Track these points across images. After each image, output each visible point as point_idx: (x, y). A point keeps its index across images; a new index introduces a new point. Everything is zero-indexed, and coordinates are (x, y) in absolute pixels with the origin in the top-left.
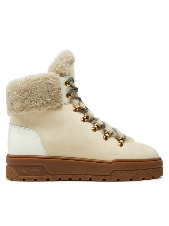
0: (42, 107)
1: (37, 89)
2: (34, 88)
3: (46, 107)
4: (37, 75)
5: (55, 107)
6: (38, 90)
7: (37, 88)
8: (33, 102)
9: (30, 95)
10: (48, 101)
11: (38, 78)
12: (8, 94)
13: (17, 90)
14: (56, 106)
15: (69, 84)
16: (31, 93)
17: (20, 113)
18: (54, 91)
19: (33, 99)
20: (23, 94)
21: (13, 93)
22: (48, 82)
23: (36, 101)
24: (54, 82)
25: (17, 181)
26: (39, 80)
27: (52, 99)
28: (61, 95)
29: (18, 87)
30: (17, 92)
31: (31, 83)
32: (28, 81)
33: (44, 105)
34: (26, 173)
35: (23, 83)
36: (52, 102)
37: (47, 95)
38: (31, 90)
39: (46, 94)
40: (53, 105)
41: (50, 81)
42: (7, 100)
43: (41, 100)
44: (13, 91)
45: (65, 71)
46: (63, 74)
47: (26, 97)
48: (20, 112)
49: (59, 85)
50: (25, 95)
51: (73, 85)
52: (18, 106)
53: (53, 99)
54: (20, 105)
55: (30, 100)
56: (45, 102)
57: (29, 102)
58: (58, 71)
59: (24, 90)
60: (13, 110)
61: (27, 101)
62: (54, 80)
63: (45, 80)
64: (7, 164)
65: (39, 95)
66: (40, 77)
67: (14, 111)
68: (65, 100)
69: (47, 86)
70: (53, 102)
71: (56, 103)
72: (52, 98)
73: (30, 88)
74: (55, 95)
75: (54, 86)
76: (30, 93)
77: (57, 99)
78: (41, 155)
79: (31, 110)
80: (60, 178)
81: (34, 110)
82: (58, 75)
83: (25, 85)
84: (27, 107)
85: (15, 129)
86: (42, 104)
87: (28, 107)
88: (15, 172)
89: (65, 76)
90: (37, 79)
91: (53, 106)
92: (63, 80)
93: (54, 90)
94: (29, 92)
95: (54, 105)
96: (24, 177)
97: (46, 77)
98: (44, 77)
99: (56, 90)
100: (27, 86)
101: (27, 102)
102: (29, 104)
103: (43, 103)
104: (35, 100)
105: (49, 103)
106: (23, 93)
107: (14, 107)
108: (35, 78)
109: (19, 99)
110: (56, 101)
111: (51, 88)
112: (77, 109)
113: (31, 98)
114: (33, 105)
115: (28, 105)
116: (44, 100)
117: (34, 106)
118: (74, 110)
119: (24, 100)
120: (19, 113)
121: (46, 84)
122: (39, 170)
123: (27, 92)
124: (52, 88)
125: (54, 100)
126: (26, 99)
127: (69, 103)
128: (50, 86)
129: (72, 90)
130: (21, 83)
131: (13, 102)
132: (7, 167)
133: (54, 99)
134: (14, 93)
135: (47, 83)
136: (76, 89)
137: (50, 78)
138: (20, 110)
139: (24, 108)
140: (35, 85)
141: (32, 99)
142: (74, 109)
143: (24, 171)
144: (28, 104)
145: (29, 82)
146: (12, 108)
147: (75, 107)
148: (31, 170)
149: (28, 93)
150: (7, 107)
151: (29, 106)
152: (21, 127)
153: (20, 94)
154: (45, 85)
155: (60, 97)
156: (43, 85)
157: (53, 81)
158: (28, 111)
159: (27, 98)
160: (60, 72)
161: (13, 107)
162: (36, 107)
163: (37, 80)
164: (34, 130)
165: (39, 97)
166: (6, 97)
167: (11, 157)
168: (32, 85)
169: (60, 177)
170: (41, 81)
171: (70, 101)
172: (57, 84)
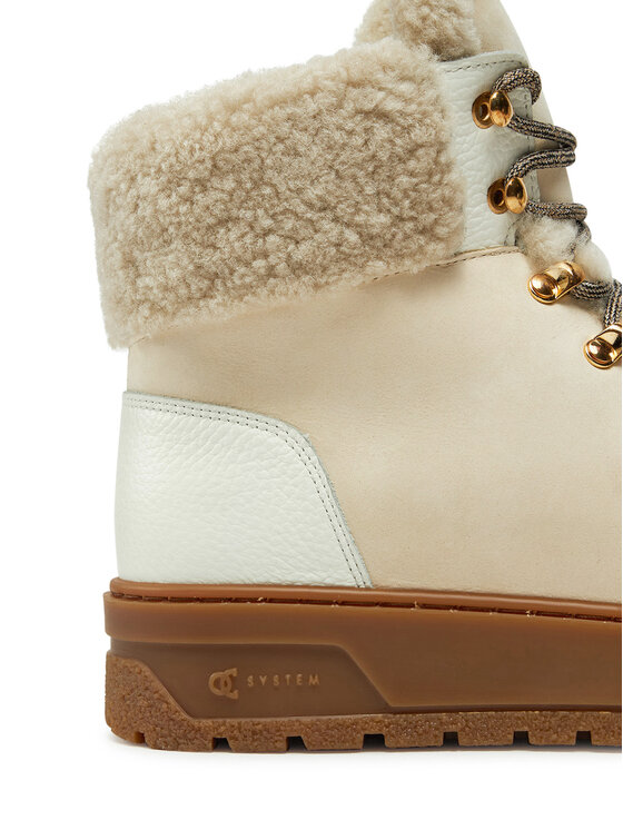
0: (334, 269)
1: (297, 154)
2: (281, 147)
3: (363, 266)
4: (296, 68)
5: (415, 269)
6: (305, 164)
7: (301, 149)
8: (272, 238)
9: (249, 198)
10: (375, 231)
11: (307, 84)
12: (105, 203)
13: (159, 170)
14: (425, 265)
15: (502, 105)
16: (257, 185)
17: (188, 319)
18: (412, 164)
19: (273, 217)
20: (204, 189)
21: (133, 192)
22: (369, 106)
23: (294, 229)
24: (408, 101)
25: (176, 747)
26: (312, 94)
27: (401, 219)
28: (455, 190)
29: (167, 149)
30: (163, 179)
31: (253, 122)
32: (233, 108)
33: (347, 257)
34: (235, 695)
35: (203, 121)
36: (400, 236)
37: (369, 190)
38: (256, 165)
39: (362, 180)
40: (402, 257)
41: (381, 95)
42: (99, 243)
43: (326, 225)
44: (133, 179)
45: (455, 20)
46: (449, 42)
47: (227, 210)
48: (192, 310)
49: (436, 116)
50: (214, 195)
51: (537, 112)
52: (174, 274)
53: (407, 213)
54: (185, 261)
55: (252, 228)
56: (352, 237)
57: (248, 239)
58: (418, 23)
59: (209, 164)
60: (141, 302)
61: (232, 236)
62: (405, 87)
63: (354, 92)
64: (114, 643)
65: (312, 193)
66: (315, 79)
67: (146, 313)
68: (482, 223)
69: (366, 130)
70: (407, 237)
71: (422, 240)
72: (395, 211)
73: (254, 153)
74: (415, 190)
75: (408, 129)
76: (249, 185)
77: (433, 216)
78: (329, 581)
79: (263, 292)
80: (452, 728)
81: (281, 288)
82: (425, 51)
83: (217, 136)
84: (232, 272)
85: (159, 418)
86: (333, 250)
87: (242, 270)
88: (164, 690)
89: (466, 54)
90: (300, 95)
91: (408, 262)
92: (458, 83)
93: (412, 152)
94: (244, 177)
95: (412, 255)
96: (224, 726)
97: (356, 75)
98: (344, 75)
99: (421, 152)
100: (228, 141)
101: (231, 240)
102: (248, 256)
103: (338, 245)
104: (289, 224)
105: (379, 244)
106: (202, 185)
107: (148, 281)
108: (280, 89)
109: (179, 224)
110: (423, 232)
111: (388, 146)
112: (555, 282)
113: (260, 212)
114: (272, 260)
115: (239, 260)
116: (348, 225)
117: (281, 268)
118: (536, 292)
119: (209, 227)
120: (186, 320)
121: (359, 118)
122: (314, 681)
123: (231, 177)
124: (398, 141)
125: (410, 225)
126: (222, 222)
127: (505, 244)
128: (382, 131)
129: (528, 152)
130: (187, 122)
131: (136, 254)
132: (113, 662)
133: (413, 219)
134: (143, 191)
135: (367, 114)
136: (559, 146)
137: (380, 76)
138: (189, 298)
139: (212, 281)
140: (285, 128)
141: (267, 223)
142: (538, 284)
143: (217, 683)
144: (239, 252)
145: (245, 117)
146: (136, 291)
147: (541, 274)
148: (263, 680)
149: (239, 183)
150: (104, 294)
151: (248, 264)
152: (196, 405)
153: (183, 190)
154: (349, 125)
155: (448, 202)
156: (339, 128)
157: (399, 96)
158: (241, 298)
159: (234, 212)
160: (432, 33)
161: (140, 283)
162: (294, 271)
163: (296, 99)
164: (280, 424)
165: (310, 206)
166: (95, 222)
167: (139, 598)
168: (262, 129)
169: (454, 723)
170: (324, 100)
171: (513, 231)
172: (425, 114)
